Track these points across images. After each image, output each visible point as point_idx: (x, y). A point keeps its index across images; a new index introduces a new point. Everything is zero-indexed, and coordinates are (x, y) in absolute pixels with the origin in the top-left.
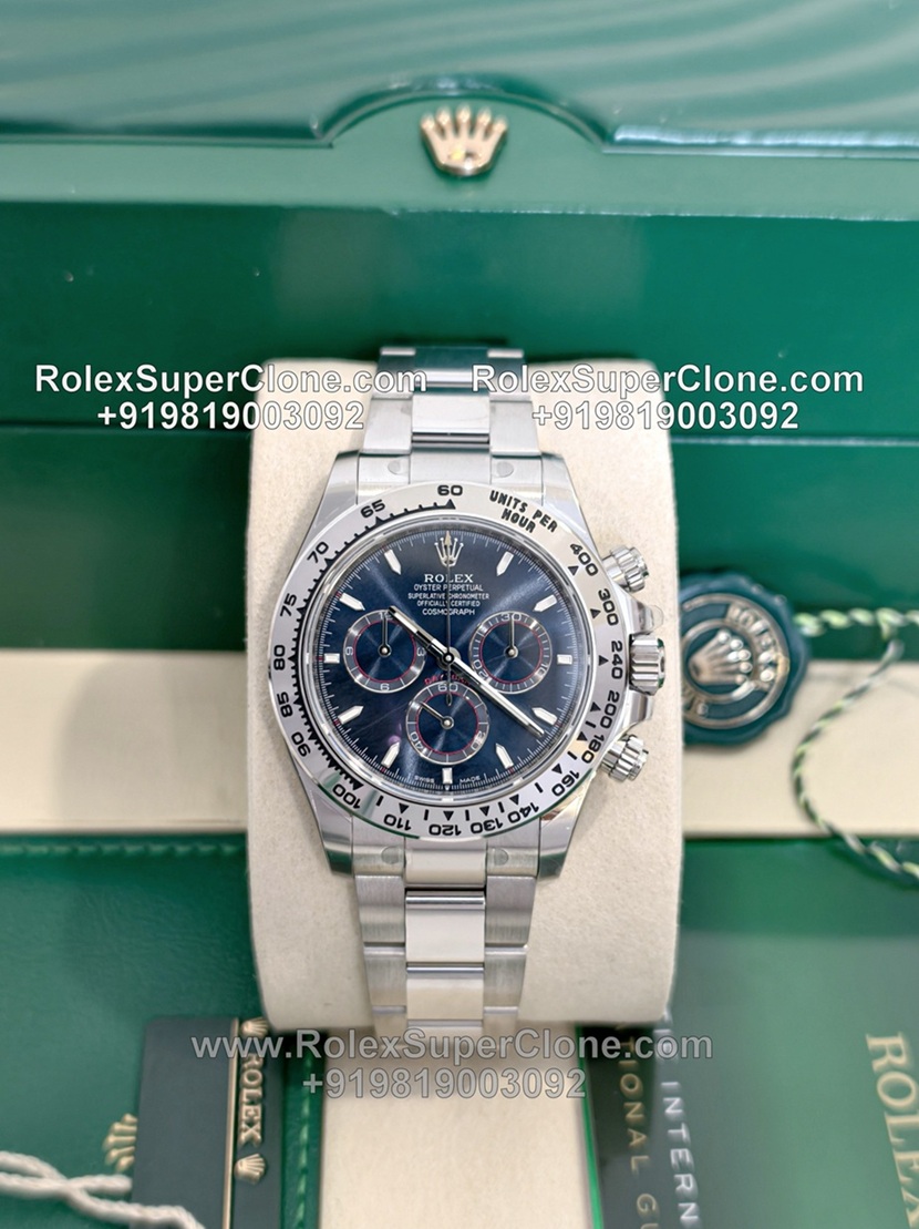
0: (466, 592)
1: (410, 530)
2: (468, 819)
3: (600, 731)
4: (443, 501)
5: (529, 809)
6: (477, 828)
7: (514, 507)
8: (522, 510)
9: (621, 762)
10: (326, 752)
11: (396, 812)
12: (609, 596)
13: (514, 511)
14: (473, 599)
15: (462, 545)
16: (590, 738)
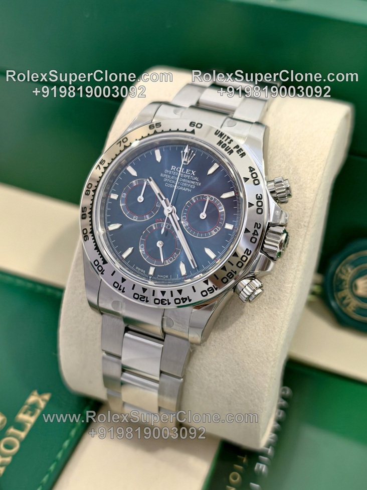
0: (190, 180)
2: (153, 295)
3: (235, 268)
4: (190, 129)
5: (186, 299)
6: (157, 301)
7: (226, 140)
8: (229, 143)
10: (95, 242)
11: (120, 282)
12: (261, 199)
13: (224, 142)
14: (192, 184)
15: (194, 155)
16: (229, 270)
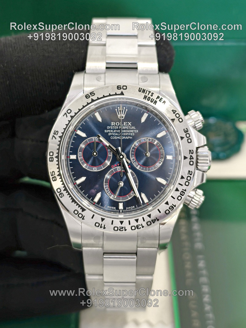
0: (129, 130)
1: (106, 104)
2: (130, 224)
3: (184, 187)
4: (119, 92)
5: (155, 220)
6: (133, 228)
7: (148, 95)
8: (152, 96)
9: (193, 200)
10: (70, 196)
11: (100, 222)
12: (188, 131)
14: (131, 133)
15: (127, 110)
16: (180, 190)
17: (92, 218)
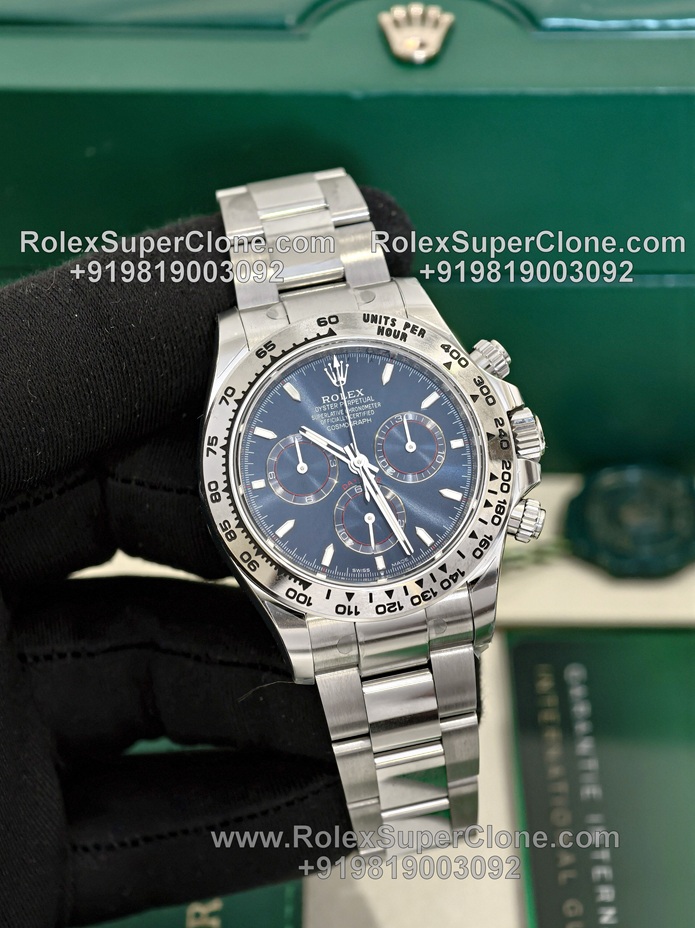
0: (360, 405)
1: (301, 361)
2: (407, 594)
3: (501, 496)
4: (324, 330)
5: (456, 574)
6: (416, 600)
7: (386, 324)
8: (393, 325)
10: (272, 563)
11: (345, 602)
12: (483, 382)
13: (386, 327)
14: (367, 409)
15: (347, 365)
16: (495, 504)
17: (328, 597)
